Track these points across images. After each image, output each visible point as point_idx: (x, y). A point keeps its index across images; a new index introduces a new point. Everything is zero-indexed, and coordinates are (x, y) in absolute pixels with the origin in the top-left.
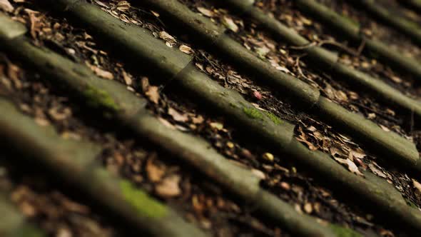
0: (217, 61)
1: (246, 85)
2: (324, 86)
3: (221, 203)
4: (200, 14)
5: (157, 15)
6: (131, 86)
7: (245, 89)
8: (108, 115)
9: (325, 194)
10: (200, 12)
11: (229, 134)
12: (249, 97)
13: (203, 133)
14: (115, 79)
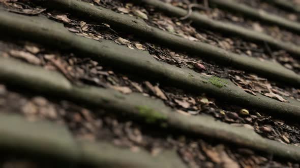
0: (159, 48)
1: (187, 61)
2: (217, 42)
3: (257, 160)
4: (122, 13)
5: (108, 26)
6: (144, 92)
7: (189, 63)
8: (164, 125)
9: (282, 124)
10: (121, 12)
11: (214, 104)
12: (197, 69)
13: (204, 111)
14: (133, 91)
